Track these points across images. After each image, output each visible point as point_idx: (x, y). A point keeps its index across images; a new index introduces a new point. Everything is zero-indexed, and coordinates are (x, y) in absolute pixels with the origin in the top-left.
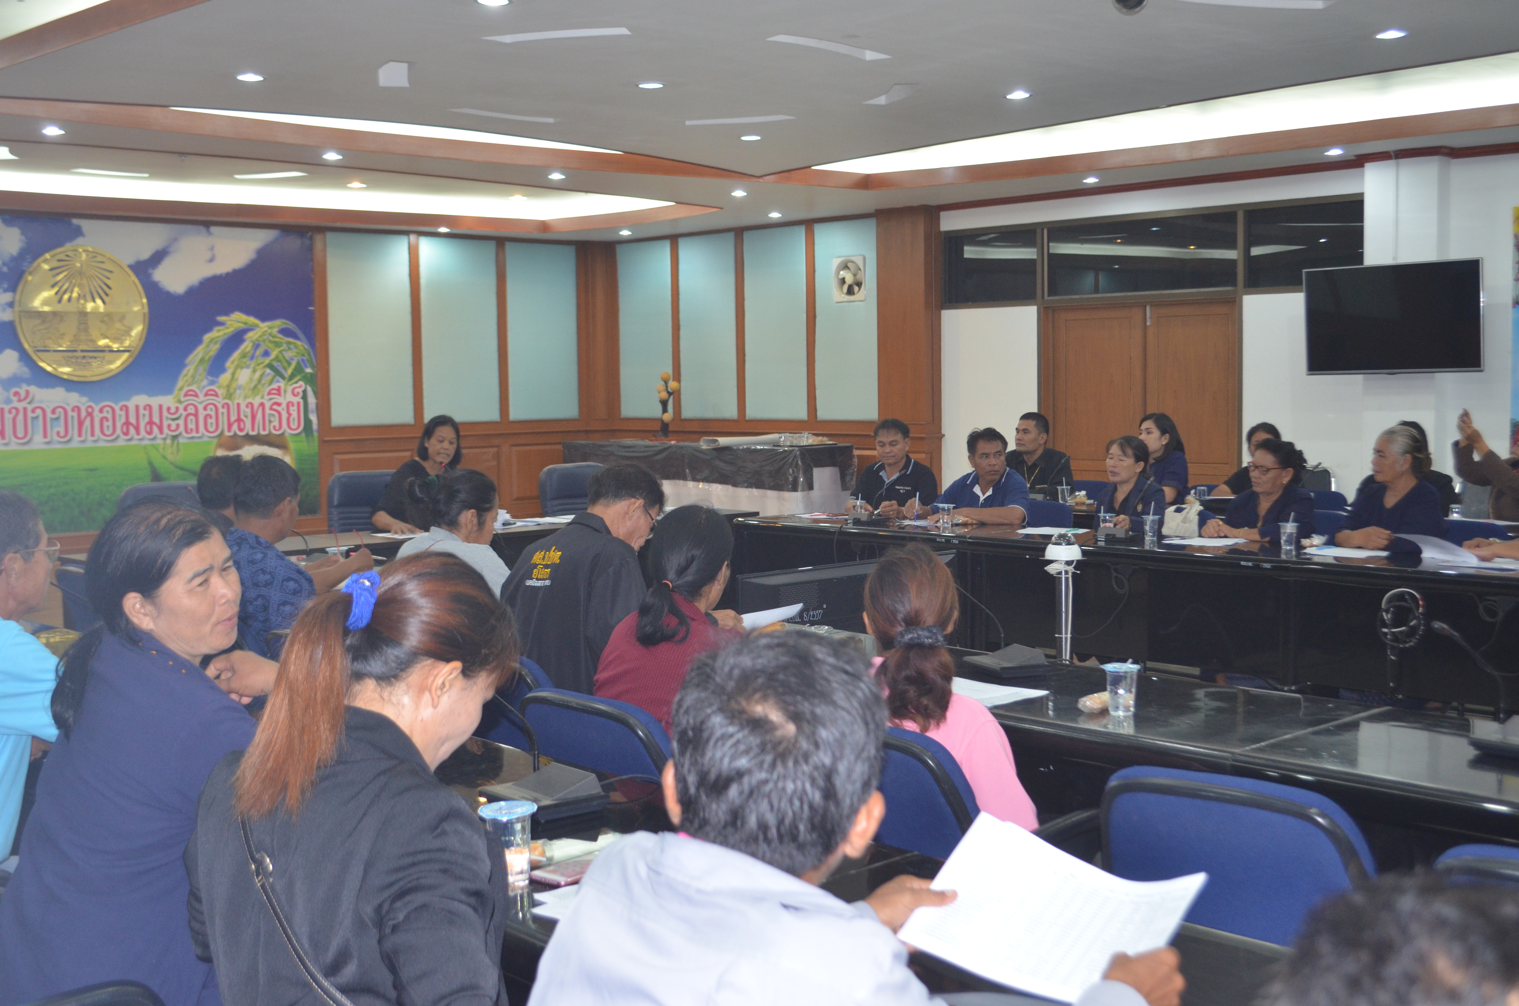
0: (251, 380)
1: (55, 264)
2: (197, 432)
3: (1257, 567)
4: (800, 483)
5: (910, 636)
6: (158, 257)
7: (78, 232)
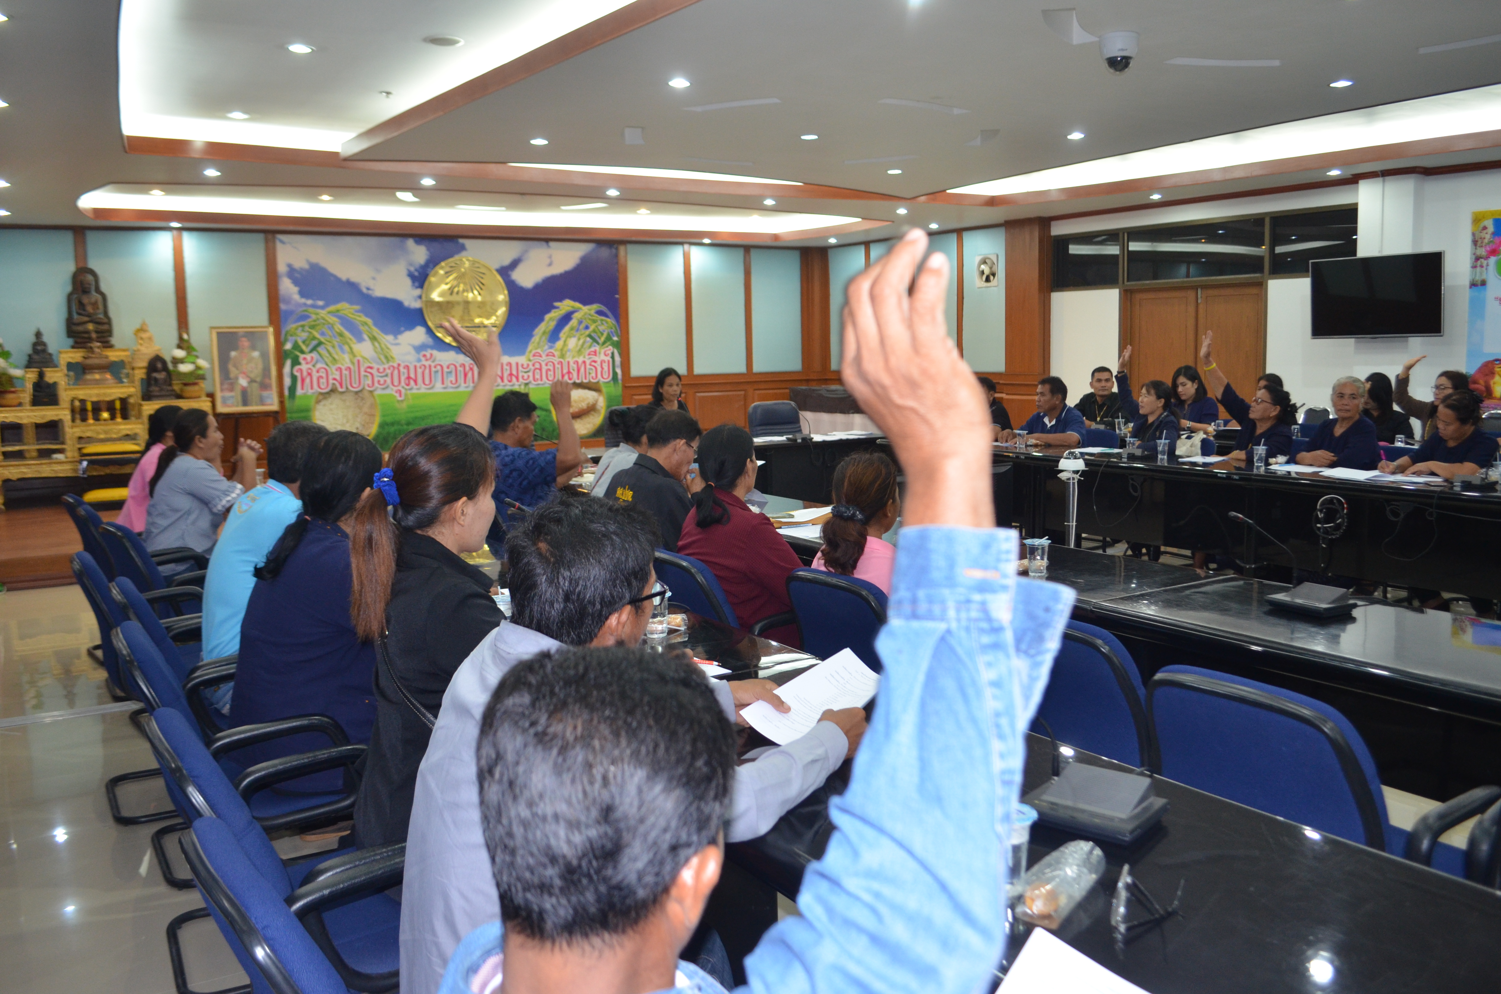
0: (577, 345)
1: (448, 269)
2: (541, 380)
6: (515, 264)
7: (463, 248)
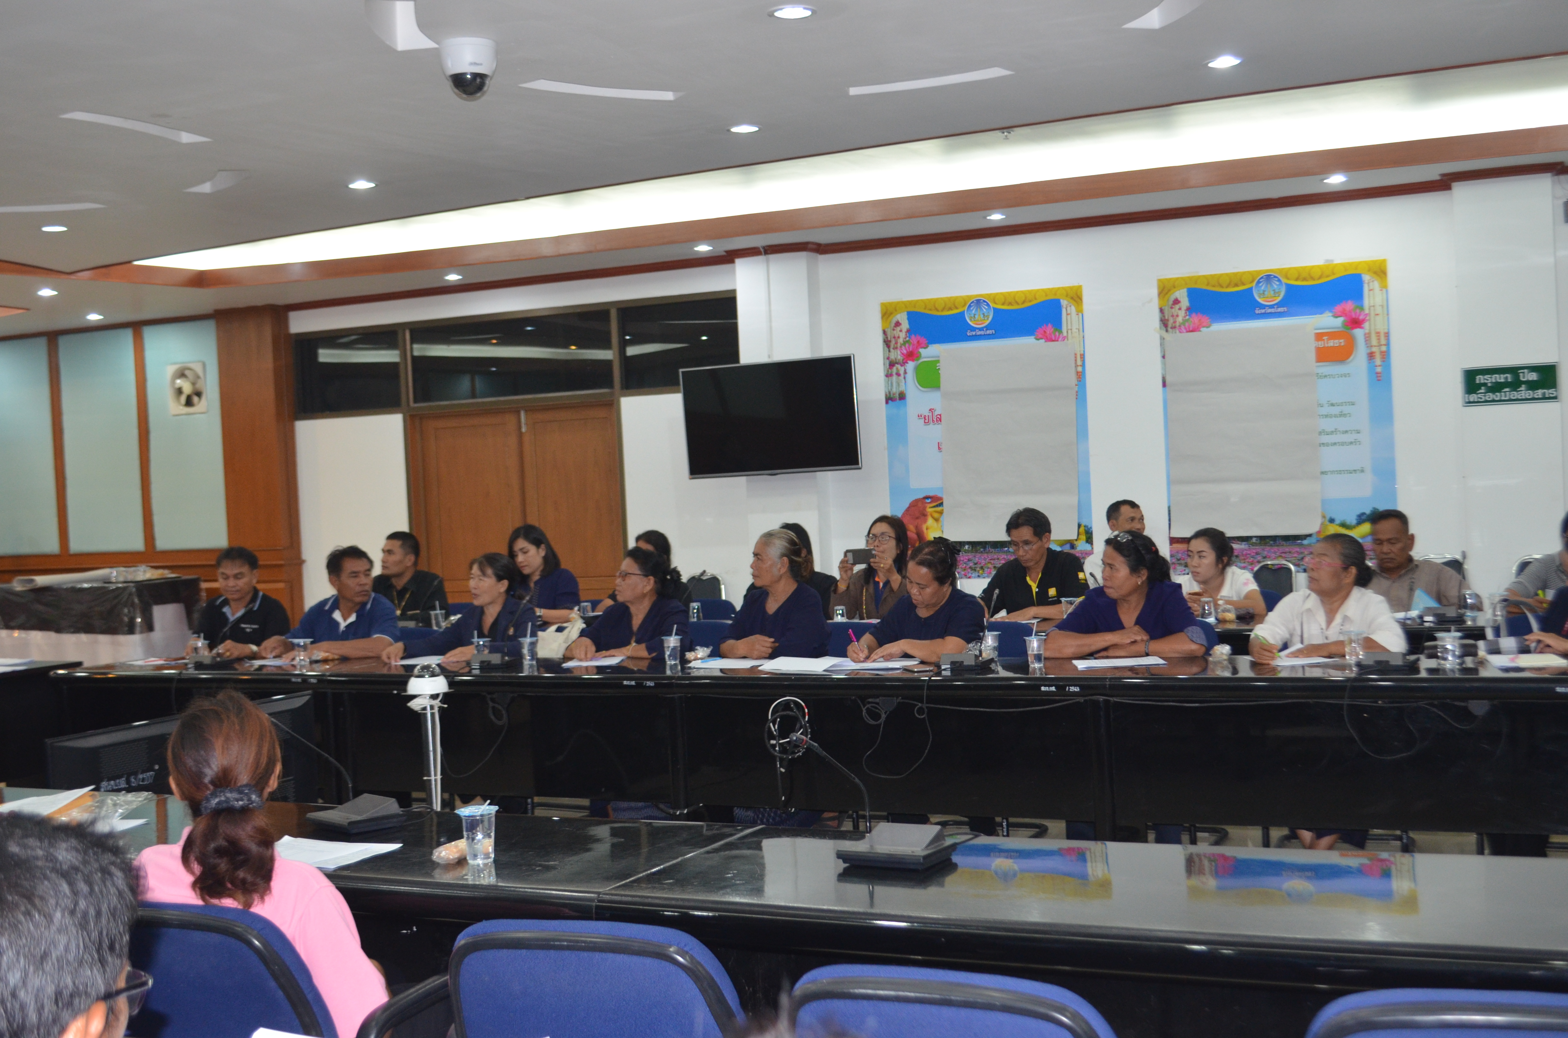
3: (639, 685)
4: (138, 625)
5: (217, 800)
